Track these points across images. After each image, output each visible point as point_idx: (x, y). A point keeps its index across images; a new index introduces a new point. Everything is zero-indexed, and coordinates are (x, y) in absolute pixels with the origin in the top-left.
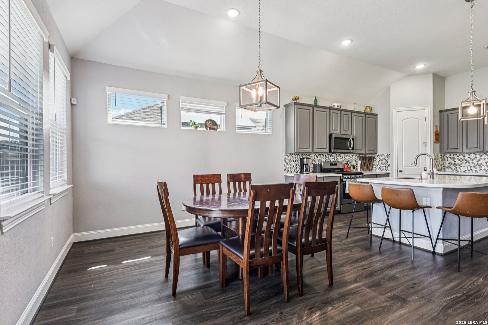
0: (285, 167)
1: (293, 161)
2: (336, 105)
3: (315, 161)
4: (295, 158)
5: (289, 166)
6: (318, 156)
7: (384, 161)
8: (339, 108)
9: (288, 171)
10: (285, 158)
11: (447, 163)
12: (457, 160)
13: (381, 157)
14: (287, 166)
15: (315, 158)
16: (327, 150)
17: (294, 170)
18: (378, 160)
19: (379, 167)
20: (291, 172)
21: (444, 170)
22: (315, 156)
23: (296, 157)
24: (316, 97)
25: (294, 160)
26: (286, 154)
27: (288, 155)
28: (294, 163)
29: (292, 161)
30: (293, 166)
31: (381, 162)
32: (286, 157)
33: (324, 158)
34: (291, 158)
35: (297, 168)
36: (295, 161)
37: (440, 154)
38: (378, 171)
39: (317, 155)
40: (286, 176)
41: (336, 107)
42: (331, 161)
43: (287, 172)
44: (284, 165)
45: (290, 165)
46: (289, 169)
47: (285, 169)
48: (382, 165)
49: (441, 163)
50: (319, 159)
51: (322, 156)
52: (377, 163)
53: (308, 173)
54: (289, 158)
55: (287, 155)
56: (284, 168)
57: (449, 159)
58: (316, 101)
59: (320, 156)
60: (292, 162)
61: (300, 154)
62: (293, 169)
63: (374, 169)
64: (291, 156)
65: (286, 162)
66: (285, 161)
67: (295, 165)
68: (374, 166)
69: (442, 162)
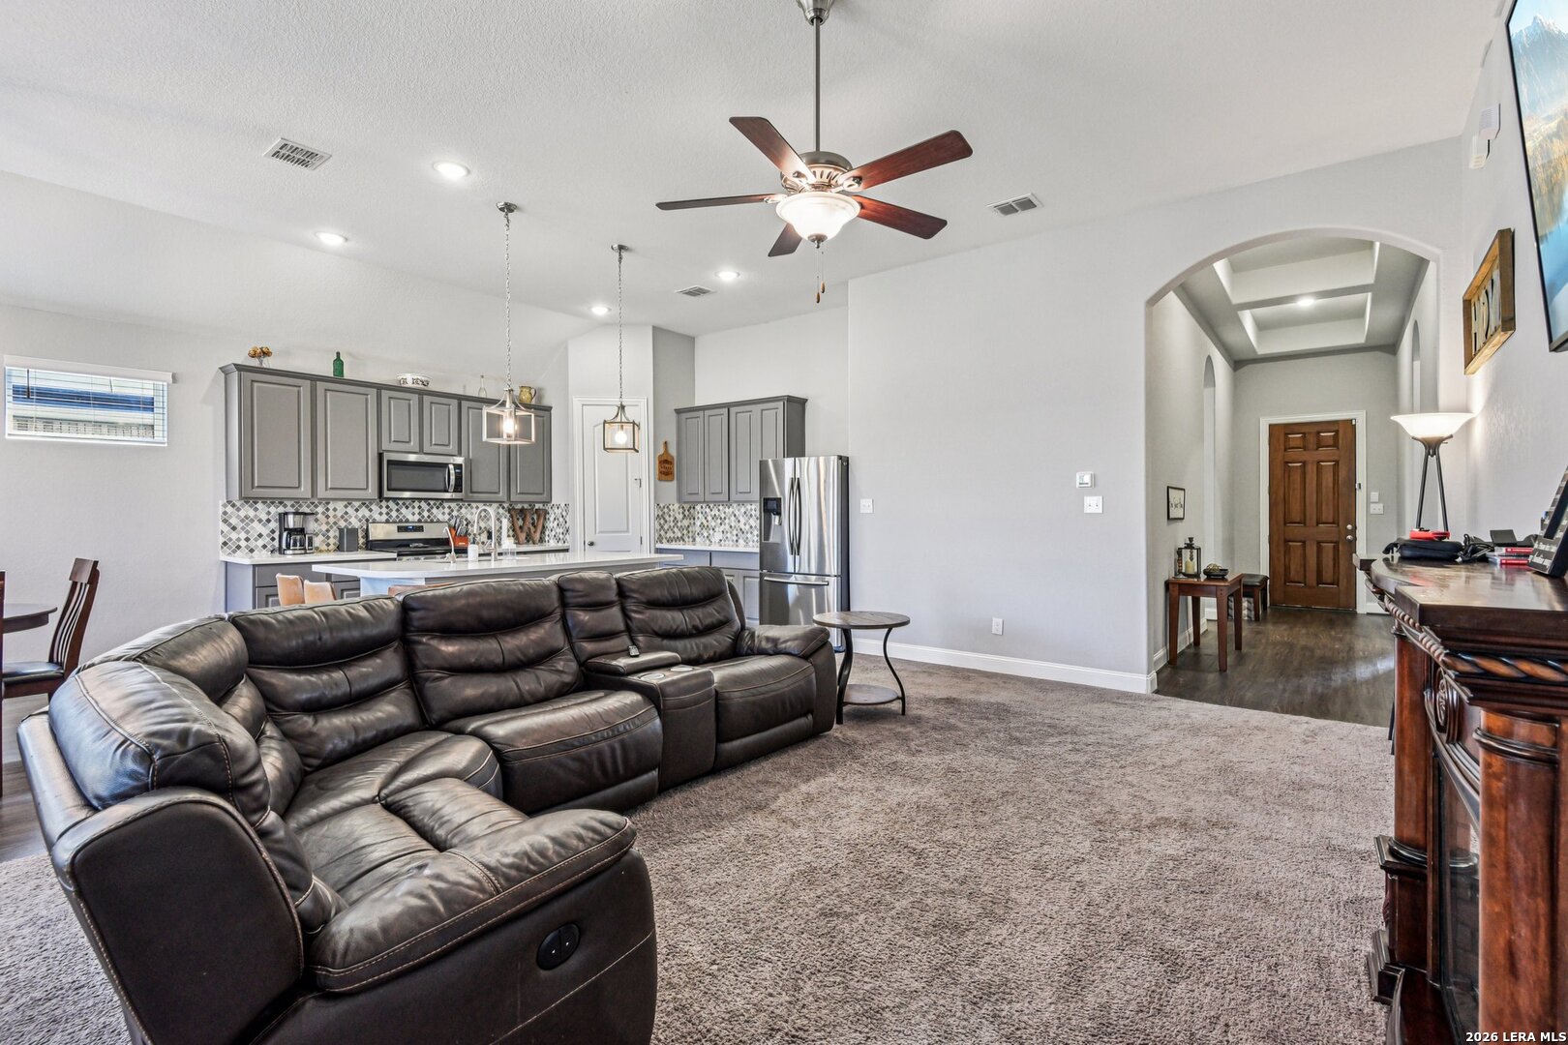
0: (224, 537)
1: (260, 521)
2: (409, 379)
3: (346, 520)
4: (269, 513)
5: (243, 536)
6: (360, 507)
7: (561, 519)
8: (421, 386)
9: (239, 547)
10: (225, 513)
11: (698, 523)
12: (709, 518)
13: (556, 510)
14: (234, 536)
15: (346, 513)
16: (372, 492)
17: (264, 547)
18: (552, 519)
19: (553, 533)
20: (252, 551)
21: (691, 539)
22: (346, 507)
23: (273, 510)
24: (338, 354)
25: (264, 517)
26: (229, 502)
27: (238, 504)
28: (264, 525)
29: (252, 521)
30: (260, 536)
31: (556, 522)
32: (229, 509)
33: (381, 514)
34: (251, 513)
35: (273, 539)
36: (269, 521)
37: (677, 506)
38: (552, 544)
39: (357, 504)
40: (226, 563)
41: (410, 384)
42: (407, 521)
43: (234, 552)
44: (222, 532)
45: (247, 532)
46: (243, 543)
47: (225, 544)
48: (558, 530)
49: (679, 524)
50: (364, 516)
51: (374, 507)
52: (551, 525)
53: (299, 552)
54: (242, 514)
55: (233, 506)
56: (222, 540)
57: (700, 515)
58: (338, 363)
59: (367, 507)
60: (256, 524)
61: (289, 503)
62: (260, 543)
63: (547, 538)
64: (251, 506)
65: (229, 525)
66: (225, 521)
67: (265, 531)
68: (547, 533)
69: (686, 523)
